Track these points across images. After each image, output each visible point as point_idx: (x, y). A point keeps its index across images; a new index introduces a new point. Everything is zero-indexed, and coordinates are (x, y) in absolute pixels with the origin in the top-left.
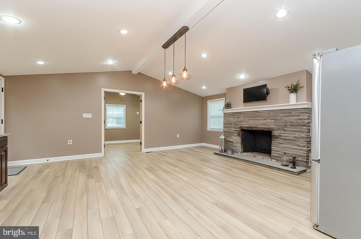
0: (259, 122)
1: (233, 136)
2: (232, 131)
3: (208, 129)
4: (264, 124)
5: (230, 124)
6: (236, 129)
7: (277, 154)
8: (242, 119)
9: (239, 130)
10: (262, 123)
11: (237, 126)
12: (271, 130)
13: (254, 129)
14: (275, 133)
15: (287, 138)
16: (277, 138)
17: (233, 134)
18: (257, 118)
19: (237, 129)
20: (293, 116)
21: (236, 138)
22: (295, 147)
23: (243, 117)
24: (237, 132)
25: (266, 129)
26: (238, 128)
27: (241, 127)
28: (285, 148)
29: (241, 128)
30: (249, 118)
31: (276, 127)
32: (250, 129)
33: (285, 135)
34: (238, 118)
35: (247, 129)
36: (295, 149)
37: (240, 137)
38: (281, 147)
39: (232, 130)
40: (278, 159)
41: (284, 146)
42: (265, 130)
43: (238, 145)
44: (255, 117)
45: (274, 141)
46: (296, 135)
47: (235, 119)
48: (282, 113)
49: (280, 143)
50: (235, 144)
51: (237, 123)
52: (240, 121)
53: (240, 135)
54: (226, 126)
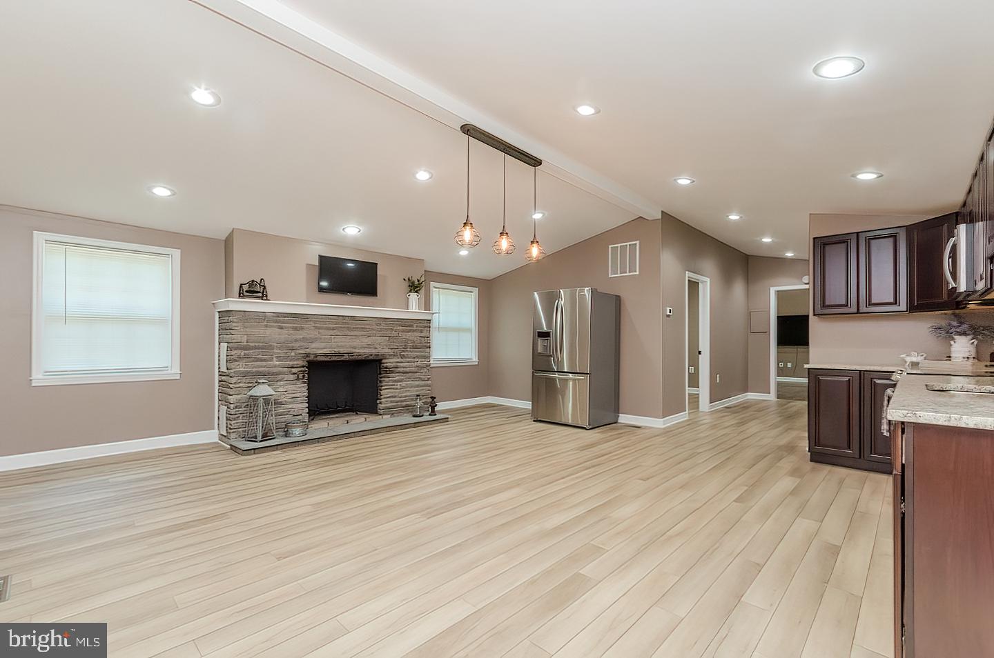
0: (357, 343)
1: (279, 383)
2: (275, 370)
4: (369, 346)
5: (266, 347)
6: (291, 363)
7: (391, 402)
8: (309, 332)
9: (301, 363)
10: (364, 344)
11: (293, 354)
12: (380, 358)
13: (346, 357)
14: (389, 362)
15: (408, 370)
16: (392, 372)
17: (280, 377)
18: (352, 333)
19: (295, 363)
20: (414, 331)
21: (291, 388)
22: (417, 383)
23: (316, 328)
24: (294, 370)
25: (371, 355)
26: (297, 360)
27: (308, 355)
28: (404, 387)
29: (309, 357)
30: (332, 332)
31: (390, 350)
32: (334, 359)
33: (405, 364)
34: (296, 329)
35: (328, 359)
36: (418, 386)
37: (304, 383)
38: (399, 387)
39: (275, 366)
40: (392, 411)
41: (404, 384)
42: (371, 358)
43: (299, 406)
44: (349, 329)
45: (387, 379)
46: (418, 364)
47: (284, 332)
48: (400, 325)
49: (395, 381)
50: (290, 406)
51: (293, 345)
52: (304, 339)
53: (304, 376)
54: (243, 354)
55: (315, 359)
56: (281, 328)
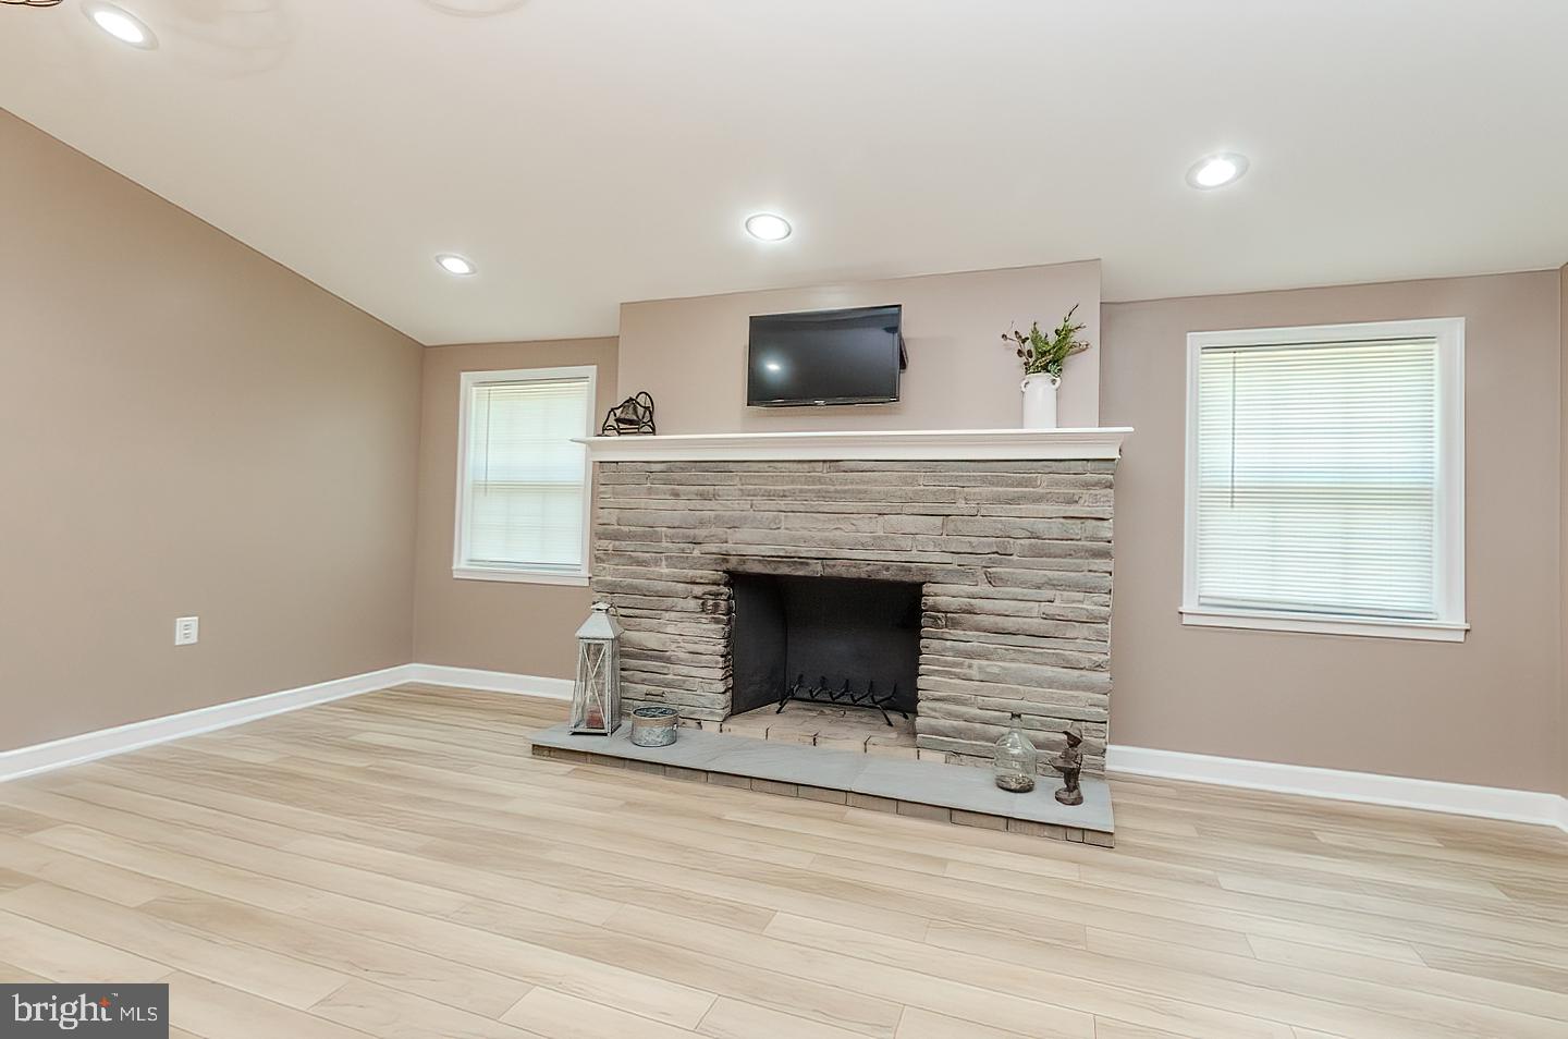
0: (843, 531)
1: (667, 615)
2: (660, 586)
3: (461, 565)
4: (877, 543)
5: (650, 535)
6: (691, 573)
7: (950, 715)
8: (730, 504)
9: (708, 574)
10: (864, 537)
11: (696, 553)
12: (917, 579)
13: (817, 569)
14: (939, 596)
15: (1009, 623)
16: (955, 624)
17: (670, 602)
18: (836, 506)
19: (699, 572)
20: (1039, 499)
21: (690, 628)
22: (1049, 672)
23: (745, 494)
24: (698, 590)
25: (887, 569)
26: (702, 567)
27: (725, 557)
28: (996, 679)
29: (727, 561)
30: (782, 504)
31: (947, 558)
32: (784, 570)
33: (1001, 604)
34: (703, 497)
35: (768, 570)
36: (1051, 683)
37: (717, 621)
38: (974, 673)
39: (660, 578)
40: (961, 747)
41: (994, 667)
42: (885, 575)
43: (704, 672)
44: (823, 496)
45: (935, 644)
46: (1055, 608)
47: (681, 504)
48: (984, 481)
49: (970, 655)
50: (685, 670)
51: (696, 531)
52: (718, 521)
53: (716, 606)
54: (610, 547)
55: (740, 569)
56: (676, 495)
